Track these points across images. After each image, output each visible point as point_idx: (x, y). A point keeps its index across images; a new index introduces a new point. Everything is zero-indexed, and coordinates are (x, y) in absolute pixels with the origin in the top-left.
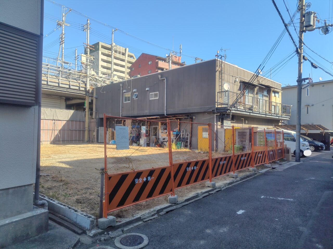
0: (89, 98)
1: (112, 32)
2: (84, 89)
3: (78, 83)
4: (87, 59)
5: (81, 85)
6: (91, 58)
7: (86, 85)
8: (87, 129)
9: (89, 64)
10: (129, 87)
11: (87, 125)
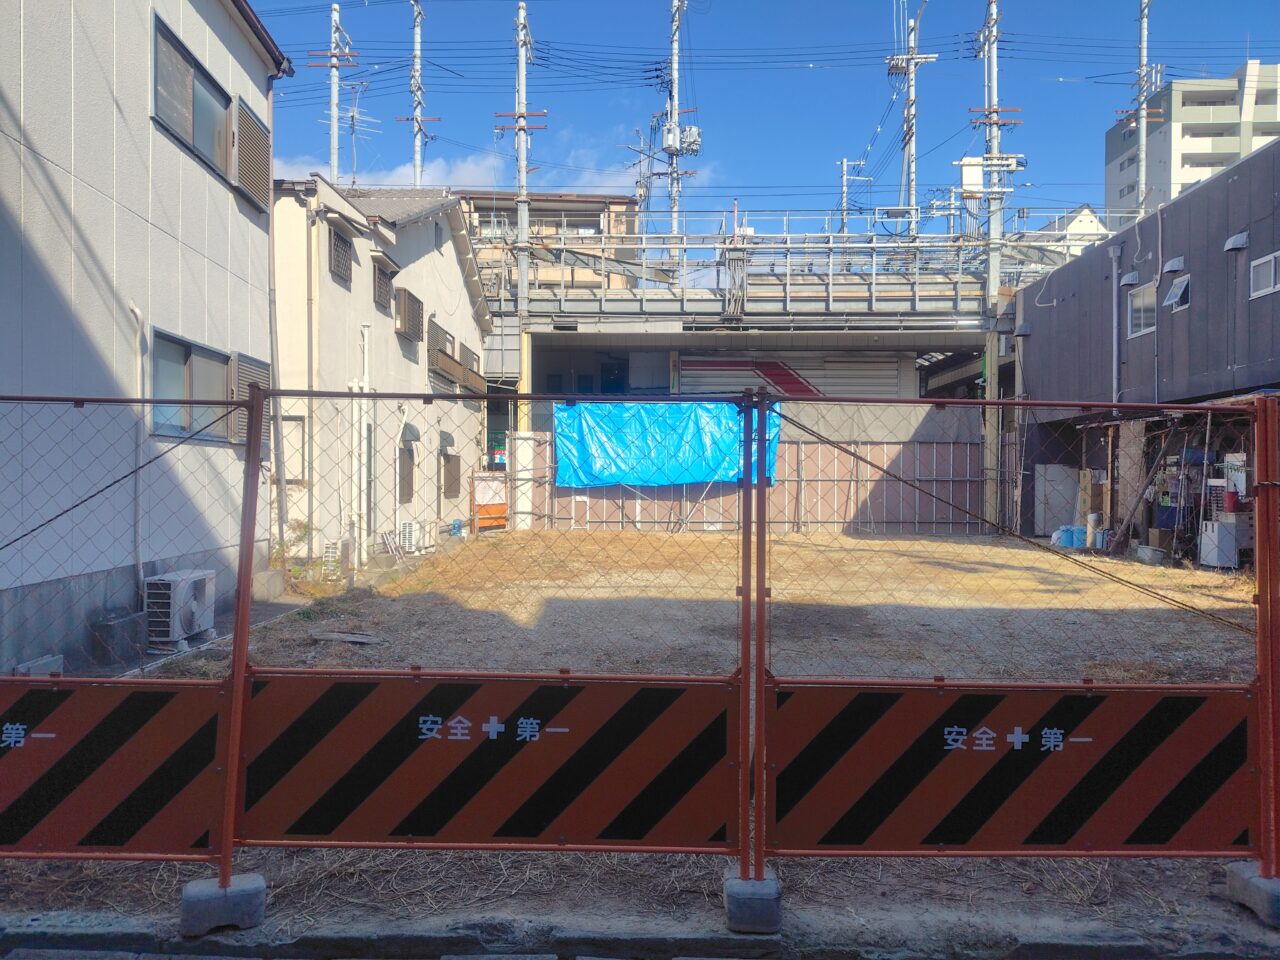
0: (999, 340)
1: (1142, 11)
2: (979, 305)
3: (952, 286)
4: (987, 175)
5: (963, 292)
6: (1008, 166)
7: (984, 285)
8: (991, 474)
9: (998, 193)
10: (1150, 256)
11: (990, 460)
